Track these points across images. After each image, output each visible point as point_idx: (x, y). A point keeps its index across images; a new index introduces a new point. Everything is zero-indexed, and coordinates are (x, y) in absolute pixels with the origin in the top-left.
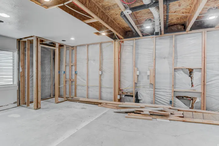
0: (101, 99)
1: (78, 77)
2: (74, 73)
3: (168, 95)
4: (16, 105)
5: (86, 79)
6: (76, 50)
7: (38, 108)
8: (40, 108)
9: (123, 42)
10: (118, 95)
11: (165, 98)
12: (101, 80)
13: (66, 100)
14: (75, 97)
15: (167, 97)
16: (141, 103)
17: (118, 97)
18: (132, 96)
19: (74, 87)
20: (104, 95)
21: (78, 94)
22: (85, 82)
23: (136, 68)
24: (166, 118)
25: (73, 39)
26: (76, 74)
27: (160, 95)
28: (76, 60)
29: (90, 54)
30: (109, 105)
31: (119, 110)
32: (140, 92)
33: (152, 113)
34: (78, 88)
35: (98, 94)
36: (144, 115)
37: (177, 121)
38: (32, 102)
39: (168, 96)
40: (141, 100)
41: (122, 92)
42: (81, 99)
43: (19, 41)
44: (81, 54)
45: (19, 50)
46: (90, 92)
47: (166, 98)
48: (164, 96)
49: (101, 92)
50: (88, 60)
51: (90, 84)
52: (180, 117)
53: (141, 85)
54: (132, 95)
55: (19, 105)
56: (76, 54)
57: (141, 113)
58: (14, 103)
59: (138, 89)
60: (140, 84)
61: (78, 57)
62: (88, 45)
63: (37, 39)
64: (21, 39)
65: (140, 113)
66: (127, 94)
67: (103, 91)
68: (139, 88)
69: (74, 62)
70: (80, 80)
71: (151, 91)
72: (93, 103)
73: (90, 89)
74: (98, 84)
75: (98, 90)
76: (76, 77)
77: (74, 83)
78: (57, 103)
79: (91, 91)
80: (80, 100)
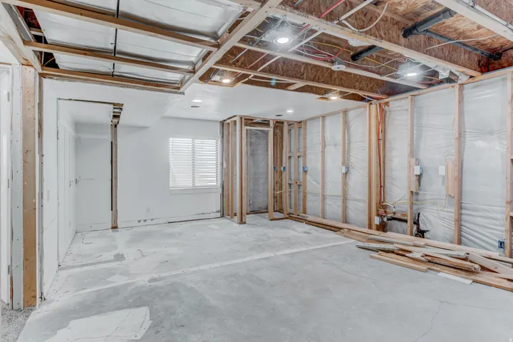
0: (346, 221)
1: (308, 177)
2: (301, 170)
3: (496, 225)
4: (219, 215)
5: (320, 181)
6: (305, 129)
7: (242, 222)
8: (245, 223)
9: (387, 104)
10: (376, 217)
11: (488, 232)
12: (345, 184)
13: (288, 218)
14: (302, 215)
15: (496, 232)
16: (428, 238)
17: (377, 221)
18: (406, 221)
19: (301, 195)
20: (352, 214)
21: (308, 210)
22: (320, 186)
23: (413, 160)
24: (466, 277)
25: (290, 111)
26: (305, 172)
27: (474, 224)
28: (305, 147)
29: (328, 134)
30: (354, 234)
31: (366, 245)
32: (425, 214)
33: (430, 258)
34: (309, 197)
35: (340, 211)
36: (412, 260)
37: (497, 287)
38: (235, 215)
39: (496, 230)
40: (427, 233)
41: (385, 212)
42: (310, 218)
43: (222, 123)
44: (313, 134)
45: (223, 137)
46: (327, 207)
47: (492, 233)
48: (486, 227)
49: (345, 208)
50: (324, 146)
51: (328, 193)
52: (508, 280)
53: (428, 197)
54: (405, 218)
55: (222, 216)
56: (305, 135)
57: (407, 255)
58: (217, 212)
59: (421, 206)
60: (425, 194)
61: (308, 141)
62: (324, 117)
63: (241, 118)
64: (225, 120)
65: (404, 256)
66: (396, 216)
67: (349, 207)
68: (422, 204)
69: (302, 150)
70: (312, 184)
71: (450, 213)
72: (329, 228)
73: (328, 201)
74: (340, 193)
75: (340, 203)
76: (305, 178)
77: (302, 188)
78: (271, 220)
79: (330, 205)
80: (308, 219)
